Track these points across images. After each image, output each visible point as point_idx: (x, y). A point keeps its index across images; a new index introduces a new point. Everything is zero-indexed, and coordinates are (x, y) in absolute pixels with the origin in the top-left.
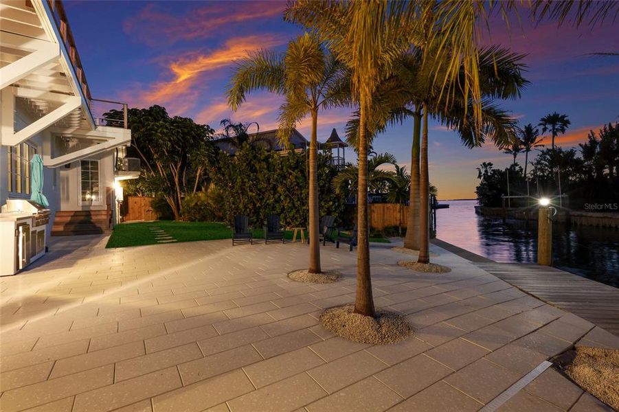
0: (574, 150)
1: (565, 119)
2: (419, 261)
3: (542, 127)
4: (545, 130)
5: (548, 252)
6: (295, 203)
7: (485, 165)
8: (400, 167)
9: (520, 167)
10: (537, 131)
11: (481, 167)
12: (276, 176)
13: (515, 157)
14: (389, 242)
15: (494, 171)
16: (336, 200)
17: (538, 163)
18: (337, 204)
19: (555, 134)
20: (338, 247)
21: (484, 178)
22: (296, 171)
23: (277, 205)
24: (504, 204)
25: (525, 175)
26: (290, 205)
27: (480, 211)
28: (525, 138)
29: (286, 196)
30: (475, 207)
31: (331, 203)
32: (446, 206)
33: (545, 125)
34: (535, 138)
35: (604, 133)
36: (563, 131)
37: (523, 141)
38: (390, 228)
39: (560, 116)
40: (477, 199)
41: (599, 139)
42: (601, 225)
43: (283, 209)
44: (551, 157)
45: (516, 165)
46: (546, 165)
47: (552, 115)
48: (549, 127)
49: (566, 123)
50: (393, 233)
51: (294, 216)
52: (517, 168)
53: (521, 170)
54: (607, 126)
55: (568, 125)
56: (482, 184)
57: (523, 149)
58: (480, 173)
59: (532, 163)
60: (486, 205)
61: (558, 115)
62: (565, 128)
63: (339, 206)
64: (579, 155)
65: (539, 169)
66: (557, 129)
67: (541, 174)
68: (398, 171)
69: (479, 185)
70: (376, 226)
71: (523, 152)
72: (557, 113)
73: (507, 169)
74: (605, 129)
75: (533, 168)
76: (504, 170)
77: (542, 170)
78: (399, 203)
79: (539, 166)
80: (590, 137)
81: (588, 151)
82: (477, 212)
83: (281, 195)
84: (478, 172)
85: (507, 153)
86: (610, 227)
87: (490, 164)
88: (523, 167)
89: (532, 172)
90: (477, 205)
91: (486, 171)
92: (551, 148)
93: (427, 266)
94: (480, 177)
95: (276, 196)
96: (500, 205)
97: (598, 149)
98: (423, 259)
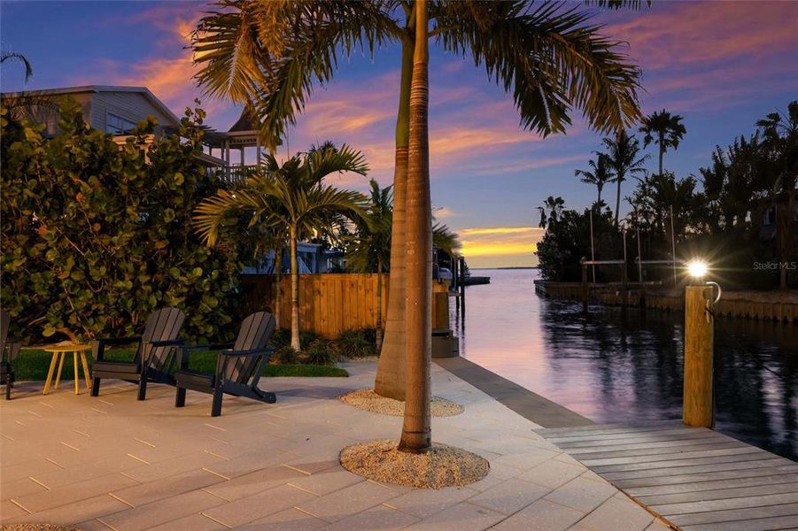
0: (693, 178)
1: (679, 123)
2: (403, 447)
3: (644, 134)
4: (648, 140)
5: (705, 392)
6: (93, 272)
7: (551, 201)
8: (382, 187)
9: (608, 209)
10: (636, 142)
11: (544, 206)
12: (28, 192)
13: (600, 190)
14: (346, 375)
15: (566, 213)
16: (216, 263)
17: (639, 201)
18: (215, 274)
19: (663, 149)
20: (180, 402)
21: (549, 228)
22: (93, 179)
23: (36, 277)
24: (585, 278)
25: (617, 223)
26: (76, 277)
27: (543, 289)
28: (616, 155)
29: (63, 252)
30: (535, 282)
31: (199, 272)
32: (485, 281)
33: (648, 131)
34: (633, 154)
35: (734, 153)
36: (675, 144)
37: (614, 160)
38: (356, 334)
39: (671, 118)
40: (539, 267)
41: (728, 163)
42: (734, 315)
43: (56, 289)
44: (659, 190)
45: (601, 204)
46: (651, 204)
47: (658, 114)
48: (655, 135)
49: (680, 130)
50: (360, 345)
51: (88, 308)
52: (603, 210)
53: (610, 214)
54: (739, 142)
55: (683, 135)
56: (546, 238)
57: (613, 175)
58: (543, 216)
59: (630, 200)
60: (553, 277)
61: (669, 115)
62: (679, 139)
63: (222, 278)
64: (699, 189)
65: (641, 211)
66: (666, 141)
67: (644, 220)
68: (375, 194)
69: (541, 240)
70: (324, 331)
71: (613, 181)
72: (668, 111)
73: (587, 212)
74: (736, 145)
75: (632, 209)
76: (582, 213)
77: (646, 214)
78: (376, 272)
79: (640, 207)
80: (715, 158)
81: (713, 181)
82: (538, 292)
83: (48, 248)
84: (540, 215)
85: (587, 181)
86: (748, 317)
87: (560, 201)
88: (613, 210)
89: (630, 217)
90: (539, 278)
91: (553, 214)
92: (657, 173)
93: (422, 460)
94: (542, 224)
95: (35, 251)
96: (579, 279)
97: (726, 180)
98: (412, 438)
